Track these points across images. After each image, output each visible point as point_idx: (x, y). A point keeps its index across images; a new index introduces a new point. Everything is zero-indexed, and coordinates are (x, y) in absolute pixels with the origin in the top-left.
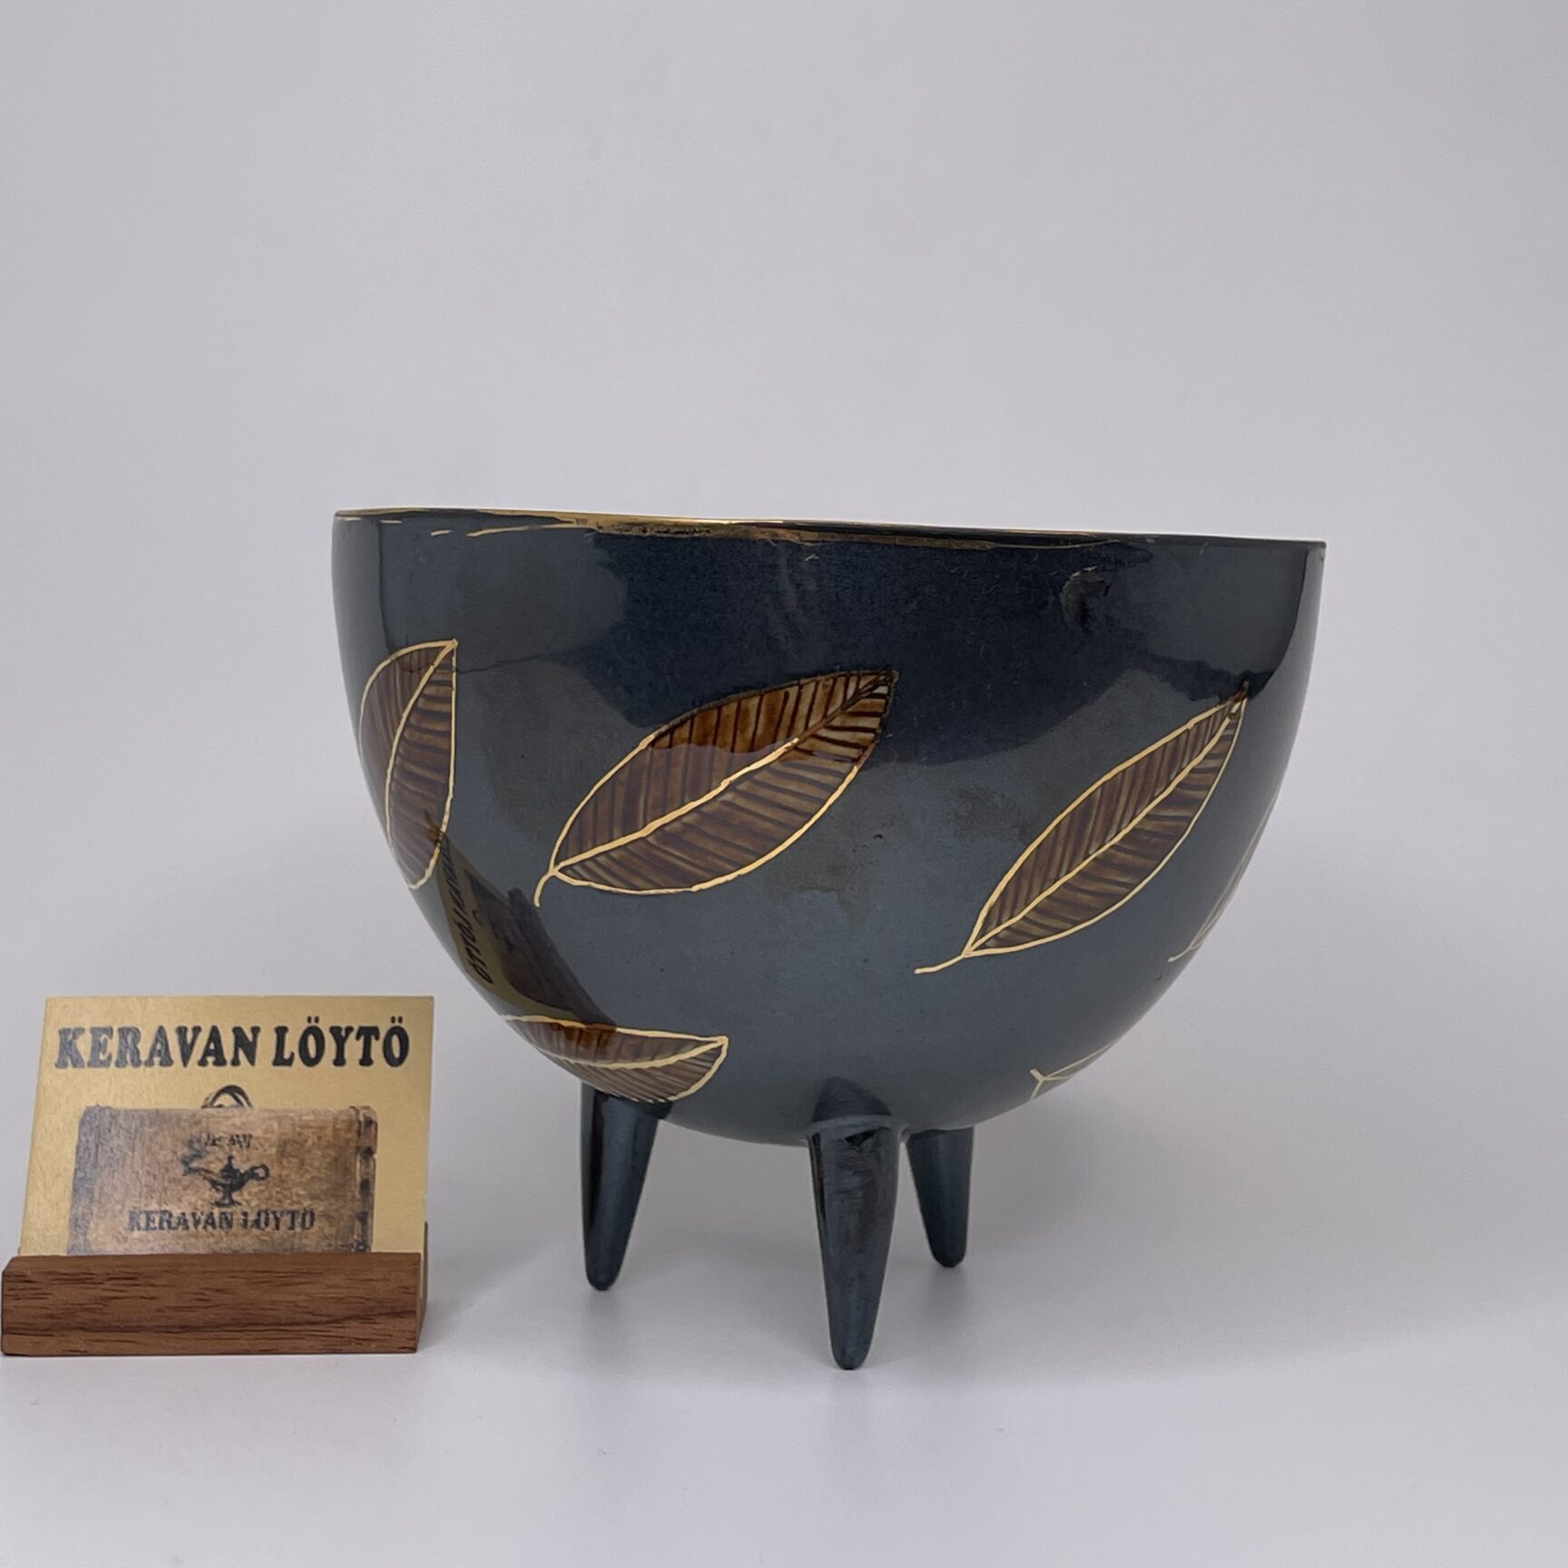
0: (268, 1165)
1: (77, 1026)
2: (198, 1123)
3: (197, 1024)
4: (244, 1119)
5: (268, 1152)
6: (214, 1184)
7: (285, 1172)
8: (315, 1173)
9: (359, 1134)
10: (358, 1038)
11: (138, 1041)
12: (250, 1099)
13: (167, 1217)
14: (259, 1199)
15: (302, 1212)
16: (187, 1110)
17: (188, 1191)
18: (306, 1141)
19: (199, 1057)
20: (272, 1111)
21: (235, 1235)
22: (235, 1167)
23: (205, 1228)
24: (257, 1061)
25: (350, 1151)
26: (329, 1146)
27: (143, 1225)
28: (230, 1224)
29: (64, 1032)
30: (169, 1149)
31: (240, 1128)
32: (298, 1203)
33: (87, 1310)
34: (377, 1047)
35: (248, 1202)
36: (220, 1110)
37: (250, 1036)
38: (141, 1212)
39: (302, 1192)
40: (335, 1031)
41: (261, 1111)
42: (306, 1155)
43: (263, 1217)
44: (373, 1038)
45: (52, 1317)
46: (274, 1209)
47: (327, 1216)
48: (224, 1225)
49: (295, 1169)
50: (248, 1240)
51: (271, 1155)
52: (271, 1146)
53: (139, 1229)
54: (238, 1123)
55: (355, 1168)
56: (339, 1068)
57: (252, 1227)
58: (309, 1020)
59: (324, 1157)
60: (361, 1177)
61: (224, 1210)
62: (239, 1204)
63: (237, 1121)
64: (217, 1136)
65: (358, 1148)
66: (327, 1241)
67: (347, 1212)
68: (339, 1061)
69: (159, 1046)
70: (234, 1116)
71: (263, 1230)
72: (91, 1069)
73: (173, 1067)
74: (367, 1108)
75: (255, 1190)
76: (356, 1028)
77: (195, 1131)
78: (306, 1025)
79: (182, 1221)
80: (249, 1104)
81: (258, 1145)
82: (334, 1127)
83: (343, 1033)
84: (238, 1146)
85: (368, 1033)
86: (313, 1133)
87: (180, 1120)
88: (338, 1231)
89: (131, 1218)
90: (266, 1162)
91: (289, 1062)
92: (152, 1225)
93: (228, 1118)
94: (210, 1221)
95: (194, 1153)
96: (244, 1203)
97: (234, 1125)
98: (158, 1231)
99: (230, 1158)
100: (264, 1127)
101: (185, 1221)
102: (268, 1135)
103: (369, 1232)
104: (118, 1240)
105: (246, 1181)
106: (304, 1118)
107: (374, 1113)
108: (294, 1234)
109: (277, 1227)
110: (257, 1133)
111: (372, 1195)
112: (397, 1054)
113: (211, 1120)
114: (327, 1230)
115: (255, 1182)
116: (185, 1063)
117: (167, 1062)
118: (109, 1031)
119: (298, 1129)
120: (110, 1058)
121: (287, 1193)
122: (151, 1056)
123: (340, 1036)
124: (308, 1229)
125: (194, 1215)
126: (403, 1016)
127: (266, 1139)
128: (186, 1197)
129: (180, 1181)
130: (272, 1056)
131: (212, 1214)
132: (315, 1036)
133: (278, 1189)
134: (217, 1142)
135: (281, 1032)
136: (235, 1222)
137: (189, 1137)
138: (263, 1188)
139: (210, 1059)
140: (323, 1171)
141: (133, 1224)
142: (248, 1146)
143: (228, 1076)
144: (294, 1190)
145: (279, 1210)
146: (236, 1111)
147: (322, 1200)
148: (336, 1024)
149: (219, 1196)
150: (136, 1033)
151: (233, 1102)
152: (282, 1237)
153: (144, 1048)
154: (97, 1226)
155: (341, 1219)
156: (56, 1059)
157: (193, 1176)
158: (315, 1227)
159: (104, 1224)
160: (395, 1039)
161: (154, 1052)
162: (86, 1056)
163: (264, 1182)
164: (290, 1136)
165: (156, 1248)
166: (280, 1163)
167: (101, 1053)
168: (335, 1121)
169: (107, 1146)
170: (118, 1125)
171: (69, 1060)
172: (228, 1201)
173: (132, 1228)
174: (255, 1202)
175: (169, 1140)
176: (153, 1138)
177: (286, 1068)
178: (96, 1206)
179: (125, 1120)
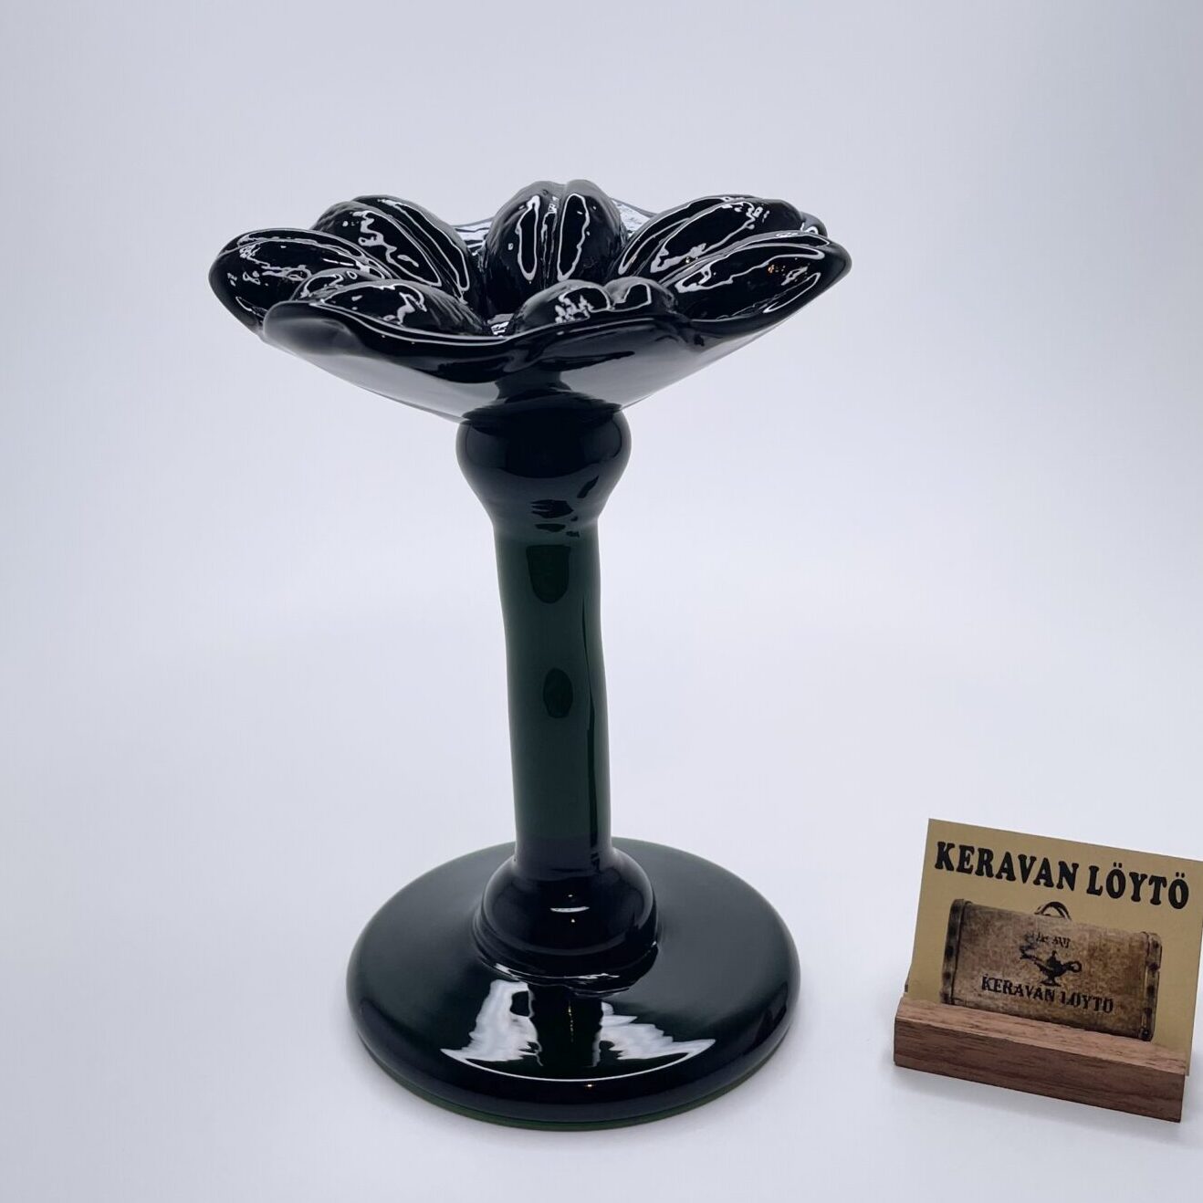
0: (1081, 962)
1: (951, 842)
2: (1032, 924)
3: (1034, 855)
4: (1065, 928)
5: (1081, 953)
6: (1042, 969)
7: (1092, 970)
8: (1115, 975)
9: (1148, 951)
10: (1150, 884)
11: (991, 860)
12: (1069, 914)
13: (1008, 984)
14: (1073, 984)
15: (1103, 999)
16: (1024, 914)
17: (1024, 970)
18: (1109, 951)
19: (1035, 878)
20: (1086, 925)
21: (1055, 1007)
22: (1057, 959)
23: (1034, 997)
24: (1076, 888)
25: (1141, 964)
26: (1123, 958)
27: (992, 987)
28: (1052, 999)
29: (941, 845)
30: (1012, 940)
31: (1061, 933)
32: (1101, 993)
34: (1164, 892)
35: (1066, 986)
36: (1048, 917)
37: (1071, 870)
38: (990, 979)
39: (1105, 986)
40: (1134, 876)
41: (1077, 923)
42: (1108, 961)
43: (1076, 997)
44: (1162, 885)
46: (1084, 994)
48: (1048, 997)
49: (1100, 969)
50: (1063, 1011)
51: (1081, 957)
52: (1084, 949)
53: (989, 989)
55: (1144, 976)
56: (1135, 903)
57: (1068, 1003)
58: (1115, 865)
59: (1122, 964)
60: (1149, 982)
61: (1048, 987)
62: (1060, 986)
63: (1060, 928)
64: (1045, 936)
65: (1147, 963)
66: (1120, 1025)
67: (1137, 1006)
68: (1136, 898)
69: (1006, 866)
70: (1057, 924)
71: (1075, 1006)
72: (960, 874)
73: (1016, 881)
74: (1155, 934)
75: (1071, 978)
76: (1149, 877)
77: (1031, 928)
78: (1112, 868)
79: (1019, 990)
80: (1069, 917)
81: (1074, 947)
82: (1130, 946)
83: (1140, 878)
84: (1059, 945)
85: (1158, 881)
86: (1115, 946)
87: (1019, 920)
88: (1130, 1018)
89: (984, 982)
90: (1079, 959)
91: (1099, 893)
92: (998, 989)
93: (1052, 924)
94: (1039, 994)
95: (1028, 944)
96: (1063, 986)
97: (1057, 930)
98: (1003, 993)
99: (1054, 953)
100: (1079, 935)
101: (1021, 990)
102: (1081, 942)
103: (1153, 1022)
104: (975, 995)
105: (1064, 972)
106: (1109, 934)
107: (1160, 939)
108: (1098, 1014)
109: (1086, 1007)
110: (1074, 938)
111: (1156, 998)
112: (1179, 899)
113: (1042, 923)
114: (1122, 1015)
115: (1071, 972)
116: (1025, 880)
117: (1011, 877)
118: (972, 849)
119: (1104, 942)
120: (972, 866)
121: (1094, 984)
122: (1000, 872)
123: (1137, 880)
124: (1108, 1012)
125: (1027, 987)
126: (1185, 873)
127: (1080, 944)
128: (1022, 974)
129: (1018, 962)
130: (1087, 887)
131: (1039, 990)
132: (1119, 878)
133: (1086, 981)
134: (1045, 940)
135: (1094, 870)
136: (1056, 998)
137: (1025, 933)
138: (1076, 977)
139: (1042, 881)
140: (1121, 973)
141: (985, 985)
142: (1067, 947)
143: (1053, 894)
144: (1100, 983)
145: (1088, 995)
146: (1059, 920)
147: (1119, 994)
148: (1135, 871)
149: (1046, 978)
150: (990, 853)
151: (1058, 914)
152: (1088, 1014)
153: (996, 864)
154: (961, 982)
155: (1133, 1008)
156: (936, 862)
157: (1028, 960)
158: (1113, 1013)
159: (965, 982)
160: (1178, 889)
161: (1002, 869)
162: (956, 864)
163: (1078, 974)
164: (1098, 944)
165: (1001, 1005)
166: (1090, 963)
167: (966, 863)
168: (1131, 938)
169: (968, 928)
170: (976, 915)
171: (943, 863)
172: (1051, 982)
173: (984, 988)
174: (1072, 987)
175: (1011, 931)
176: (999, 929)
177: (1096, 896)
178: (960, 968)
179: (981, 912)
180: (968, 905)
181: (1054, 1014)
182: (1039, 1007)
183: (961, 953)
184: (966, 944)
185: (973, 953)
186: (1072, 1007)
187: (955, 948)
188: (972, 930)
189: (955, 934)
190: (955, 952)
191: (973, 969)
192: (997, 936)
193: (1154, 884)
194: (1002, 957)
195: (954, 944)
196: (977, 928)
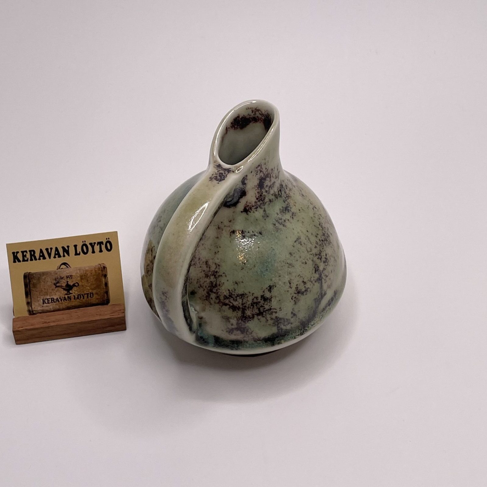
0: (78, 282)
1: (18, 251)
2: (56, 274)
3: (51, 247)
5: (78, 279)
6: (64, 289)
7: (83, 284)
8: (92, 283)
9: (102, 271)
10: (98, 245)
11: (35, 253)
12: (70, 266)
13: (53, 299)
14: (77, 291)
15: (90, 293)
16: (53, 271)
17: (57, 292)
18: (88, 275)
19: (54, 256)
20: (76, 268)
21: (72, 301)
22: (69, 283)
23: (64, 301)
24: (70, 255)
25: (100, 276)
26: (93, 276)
27: (47, 302)
28: (70, 299)
29: (13, 253)
30: (50, 282)
32: (88, 291)
34: (103, 247)
35: (74, 293)
36: (62, 269)
37: (67, 249)
38: (45, 299)
39: (89, 288)
40: (91, 244)
41: (74, 268)
42: (88, 278)
43: (79, 296)
44: (102, 245)
46: (82, 294)
48: (69, 299)
49: (86, 282)
53: (46, 303)
54: (68, 272)
55: (102, 280)
56: (94, 254)
57: (77, 299)
58: (83, 242)
59: (94, 278)
60: (104, 282)
61: (68, 296)
63: (67, 272)
64: (62, 277)
65: (102, 275)
66: (97, 301)
67: (102, 292)
68: (93, 252)
69: (41, 254)
71: (80, 299)
72: (24, 262)
73: (46, 259)
74: (103, 264)
75: (76, 289)
76: (97, 243)
77: (56, 275)
78: (82, 244)
79: (57, 300)
81: (74, 277)
82: (95, 270)
83: (93, 244)
84: (69, 278)
85: (100, 243)
86: (89, 272)
87: (51, 274)
88: (100, 297)
90: (77, 282)
91: (79, 254)
92: (49, 302)
93: (65, 271)
94: (65, 299)
95: (57, 282)
96: (73, 293)
97: (67, 273)
98: (51, 303)
99: (67, 282)
100: (75, 272)
103: (109, 296)
104: (41, 307)
105: (73, 288)
106: (86, 268)
107: (105, 265)
108: (89, 299)
109: (84, 298)
110: (74, 274)
111: (108, 287)
112: (109, 248)
113: (60, 272)
114: (97, 297)
115: (76, 287)
116: (50, 257)
117: (44, 258)
118: (26, 252)
119: (85, 272)
120: (28, 258)
121: (85, 289)
124: (92, 298)
125: (60, 298)
126: (110, 238)
127: (77, 276)
128: (57, 294)
129: (55, 290)
130: (74, 253)
131: (65, 298)
132: (86, 247)
133: (82, 288)
134: (63, 278)
135: (75, 246)
136: (72, 299)
137: (54, 278)
138: (78, 288)
139: (57, 256)
140: (94, 282)
142: (72, 278)
143: (62, 260)
144: (87, 288)
145: (83, 293)
146: (68, 269)
147: (95, 290)
148: (91, 242)
149: (66, 292)
150: (34, 251)
151: (66, 267)
152: (85, 300)
153: (37, 255)
154: (34, 304)
155: (101, 294)
156: (13, 261)
157: (58, 288)
158: (94, 297)
159: (36, 303)
160: (108, 245)
161: (40, 256)
162: (21, 259)
163: (78, 287)
164: (83, 274)
165: (52, 308)
166: (81, 281)
167: (25, 257)
168: (95, 268)
169: (32, 282)
170: (34, 277)
171: (16, 260)
172: (69, 293)
173: (43, 303)
174: (76, 292)
175: (49, 279)
176: (44, 279)
177: (78, 256)
178: (32, 299)
179: (36, 275)
180: (30, 274)
181: (73, 304)
182: (66, 304)
183: (32, 293)
184: (33, 289)
185: (37, 292)
186: (79, 300)
187: (28, 291)
188: (34, 283)
189: (27, 286)
190: (29, 293)
191: (38, 297)
192: (44, 282)
193: (99, 245)
194: (48, 290)
195: (28, 290)
196: (35, 281)
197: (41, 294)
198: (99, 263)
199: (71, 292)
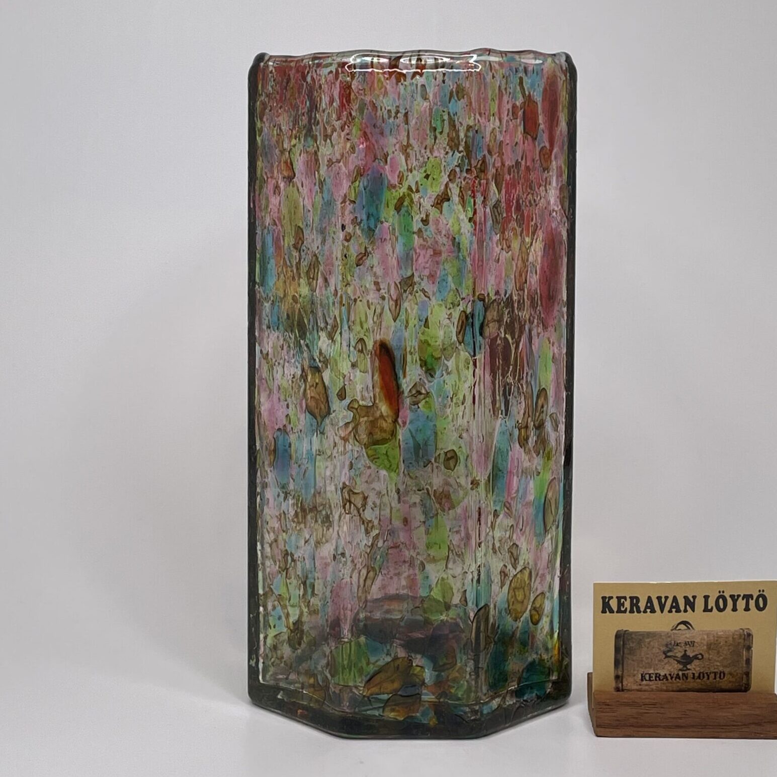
0: (703, 654)
1: (610, 595)
2: (669, 637)
3: (666, 595)
4: (690, 635)
6: (679, 662)
7: (711, 656)
8: (725, 657)
9: (744, 639)
10: (743, 599)
11: (639, 602)
12: (693, 626)
13: (658, 675)
14: (699, 667)
15: (719, 672)
16: (664, 632)
17: (667, 665)
18: (720, 643)
19: (669, 609)
20: (703, 631)
21: (688, 682)
22: (688, 654)
23: (675, 680)
24: (695, 610)
25: (740, 647)
26: (729, 646)
27: (647, 678)
28: (687, 678)
29: (604, 598)
30: (657, 648)
31: (689, 639)
32: (717, 669)
33: (634, 718)
34: (752, 603)
35: (694, 669)
36: (680, 631)
37: (692, 600)
38: (646, 674)
40: (732, 596)
41: (698, 631)
42: (720, 649)
43: (702, 675)
44: (750, 599)
45: (618, 720)
46: (706, 672)
47: (731, 674)
48: (684, 678)
49: (716, 655)
50: (694, 684)
51: (703, 650)
52: (704, 645)
53: (646, 680)
55: (743, 653)
56: (734, 612)
57: (697, 679)
58: (720, 592)
59: (729, 649)
60: (746, 657)
61: (684, 672)
62: (691, 670)
63: (688, 636)
64: (679, 642)
65: (744, 646)
66: (730, 685)
67: (739, 671)
68: (735, 609)
69: (649, 605)
70: (686, 634)
71: (702, 680)
72: (619, 614)
73: (657, 614)
74: (748, 629)
75: (698, 664)
76: (742, 595)
77: (669, 639)
78: (719, 594)
79: (665, 677)
80: (693, 628)
81: (698, 645)
82: (733, 638)
83: (736, 597)
84: (688, 646)
85: (748, 597)
86: (723, 640)
87: (661, 636)
88: (736, 680)
89: (642, 676)
90: (701, 652)
91: (711, 610)
92: (652, 679)
93: (684, 634)
95: (669, 649)
97: (686, 637)
98: (655, 681)
99: (685, 651)
100: (700, 638)
101: (667, 678)
102: (702, 641)
103: (750, 679)
104: (637, 685)
105: (692, 661)
106: (720, 634)
107: (751, 630)
108: (716, 681)
109: (708, 679)
110: (697, 640)
111: (751, 665)
112: (761, 606)
113: (675, 635)
114: (731, 679)
115: (698, 661)
116: (662, 612)
117: (653, 611)
118: (625, 598)
119: (716, 639)
120: (626, 608)
121: (713, 665)
122: (645, 609)
123: (734, 598)
124: (722, 680)
125: (670, 675)
126: (765, 590)
127: (702, 643)
128: (666, 667)
129: (663, 661)
130: (703, 608)
131: (678, 675)
132: (723, 600)
133: (707, 663)
134: (679, 645)
135: (706, 598)
136: (689, 677)
137: (665, 643)
138: (701, 663)
139: (674, 610)
140: (728, 655)
141: (643, 678)
142: (693, 646)
143: (682, 616)
144: (716, 663)
145: (709, 672)
146: (687, 631)
147: (728, 667)
148: (733, 594)
149: (681, 667)
150: (638, 599)
151: (686, 628)
152: (710, 683)
153: (642, 605)
155: (737, 674)
156: (601, 610)
157: (670, 659)
158: (725, 678)
159: (629, 679)
160: (761, 599)
161: (647, 607)
162: (615, 609)
163: (701, 660)
165: (655, 688)
166: (708, 653)
167: (622, 607)
168: (733, 635)
169: (628, 646)
170: (632, 638)
171: (607, 610)
172: (685, 669)
173: (642, 680)
174: (698, 669)
175: (657, 644)
176: (649, 643)
177: (709, 613)
178: (625, 671)
179: (636, 636)
180: (627, 632)
181: (689, 687)
182: (679, 684)
183: (625, 663)
184: (628, 657)
185: (633, 661)
186: (700, 681)
187: (620, 660)
188: (630, 647)
189: (620, 651)
190: (621, 662)
191: (634, 670)
192: (648, 648)
193: (745, 600)
194: (652, 660)
195: (620, 657)
196: (634, 645)
197: (641, 665)
198: (743, 628)
199: (689, 667)
